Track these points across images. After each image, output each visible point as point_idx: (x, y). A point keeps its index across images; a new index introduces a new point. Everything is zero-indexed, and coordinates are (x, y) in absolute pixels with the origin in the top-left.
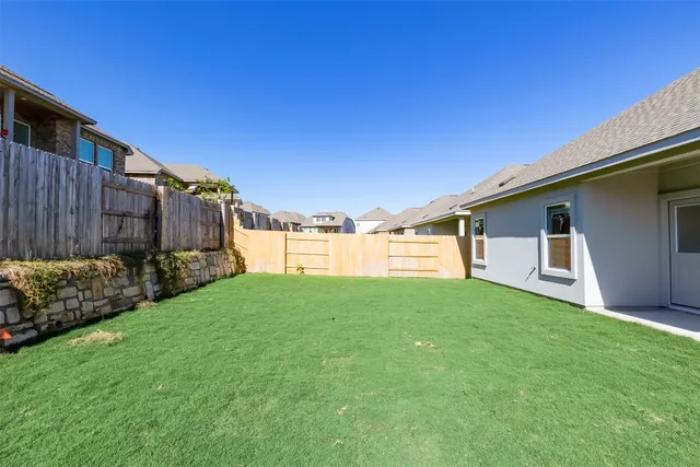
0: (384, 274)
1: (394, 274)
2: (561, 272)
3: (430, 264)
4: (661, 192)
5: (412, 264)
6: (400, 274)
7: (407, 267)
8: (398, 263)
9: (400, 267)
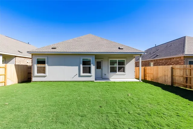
2: (88, 74)
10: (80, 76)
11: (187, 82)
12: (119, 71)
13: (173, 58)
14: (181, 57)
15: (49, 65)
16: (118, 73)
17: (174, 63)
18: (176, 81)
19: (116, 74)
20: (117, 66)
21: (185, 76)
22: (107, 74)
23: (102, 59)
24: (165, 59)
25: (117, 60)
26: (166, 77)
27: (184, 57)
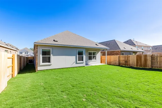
2: (81, 62)
10: (76, 63)
11: (126, 63)
12: (93, 59)
13: (115, 51)
14: (119, 51)
15: (53, 55)
17: (115, 54)
18: (121, 63)
19: (92, 61)
20: (92, 56)
21: (125, 60)
22: (87, 61)
24: (110, 52)
25: (92, 52)
26: (116, 61)
27: (121, 51)
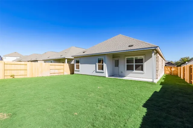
0: (49, 75)
1: (52, 75)
2: (101, 71)
3: (62, 71)
4: (113, 57)
5: (57, 71)
6: (53, 75)
7: (55, 72)
8: (53, 71)
9: (53, 73)
10: (96, 72)
12: (136, 69)
16: (135, 71)
19: (133, 72)
20: (134, 64)
22: (123, 72)
23: (119, 58)
25: (134, 57)
